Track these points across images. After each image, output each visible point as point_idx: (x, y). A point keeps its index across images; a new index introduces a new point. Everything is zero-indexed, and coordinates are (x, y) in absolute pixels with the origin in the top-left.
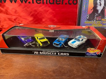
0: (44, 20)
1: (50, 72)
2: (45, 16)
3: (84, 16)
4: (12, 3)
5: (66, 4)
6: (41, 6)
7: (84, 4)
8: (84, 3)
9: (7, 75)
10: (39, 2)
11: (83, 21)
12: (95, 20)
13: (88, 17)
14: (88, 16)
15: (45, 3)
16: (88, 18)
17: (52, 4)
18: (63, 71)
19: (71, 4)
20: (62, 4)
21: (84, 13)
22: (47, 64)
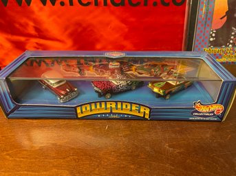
0: (98, 47)
2: (102, 36)
3: (201, 34)
4: (20, 5)
5: (155, 4)
6: (91, 12)
7: (203, 3)
10: (85, 2)
11: (199, 46)
12: (230, 46)
13: (213, 37)
14: (214, 35)
16: (211, 39)
17: (119, 5)
19: (168, 4)
20: (146, 5)
21: (202, 25)
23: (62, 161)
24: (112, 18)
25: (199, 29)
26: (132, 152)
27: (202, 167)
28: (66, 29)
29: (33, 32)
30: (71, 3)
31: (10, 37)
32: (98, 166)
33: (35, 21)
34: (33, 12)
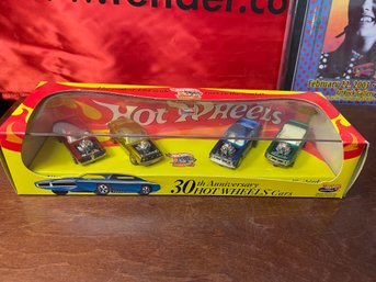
0: (155, 68)
2: (160, 53)
3: (307, 59)
5: (242, 10)
6: (146, 16)
7: (312, 12)
11: (304, 76)
12: (348, 77)
13: (323, 64)
14: (325, 60)
15: (161, 2)
16: (321, 67)
17: (188, 8)
19: (262, 11)
20: (229, 10)
21: (309, 45)
22: (150, 264)
24: (177, 27)
25: (305, 50)
26: (204, 228)
28: (106, 39)
29: (54, 41)
31: (17, 46)
32: (158, 247)
33: (58, 25)
34: (55, 11)
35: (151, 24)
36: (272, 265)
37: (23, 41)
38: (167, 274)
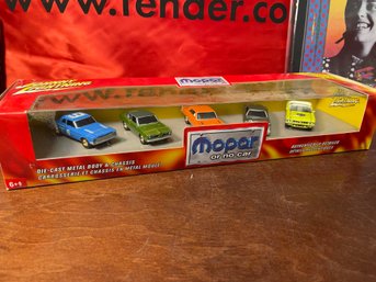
0: (163, 76)
1: (195, 266)
2: (168, 62)
3: (310, 64)
4: (49, 11)
5: (246, 19)
6: (154, 26)
7: (312, 20)
8: (312, 16)
9: (17, 273)
10: (146, 11)
13: (326, 68)
14: (327, 65)
15: (169, 13)
17: (195, 18)
18: (246, 264)
19: (264, 20)
20: (233, 19)
21: (311, 51)
22: (181, 236)
23: (132, 214)
24: (184, 36)
26: (234, 205)
27: (337, 222)
28: (116, 48)
29: (65, 53)
30: (126, 12)
31: (27, 58)
32: (187, 221)
33: (69, 35)
35: (159, 34)
36: (313, 236)
37: (33, 53)
38: (201, 245)
